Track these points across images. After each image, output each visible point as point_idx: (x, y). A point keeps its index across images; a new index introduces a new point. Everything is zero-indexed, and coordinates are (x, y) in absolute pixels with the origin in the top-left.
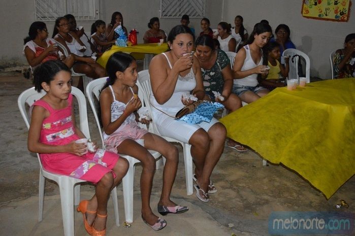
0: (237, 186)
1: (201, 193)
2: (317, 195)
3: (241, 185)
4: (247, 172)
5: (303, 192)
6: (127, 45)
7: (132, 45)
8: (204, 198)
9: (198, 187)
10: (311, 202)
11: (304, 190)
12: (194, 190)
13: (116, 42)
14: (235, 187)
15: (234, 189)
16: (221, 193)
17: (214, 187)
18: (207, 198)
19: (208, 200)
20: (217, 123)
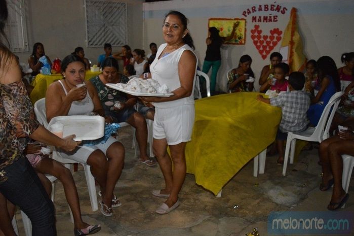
0: (140, 198)
1: (105, 209)
2: (212, 198)
3: (144, 196)
4: (152, 183)
5: (200, 197)
6: (51, 73)
7: (56, 73)
8: (107, 213)
9: (103, 203)
10: (206, 206)
11: (201, 195)
12: (99, 205)
13: (41, 71)
14: (139, 199)
15: (138, 201)
16: (125, 206)
17: (118, 201)
18: (110, 213)
19: (111, 214)
20: (115, 142)
